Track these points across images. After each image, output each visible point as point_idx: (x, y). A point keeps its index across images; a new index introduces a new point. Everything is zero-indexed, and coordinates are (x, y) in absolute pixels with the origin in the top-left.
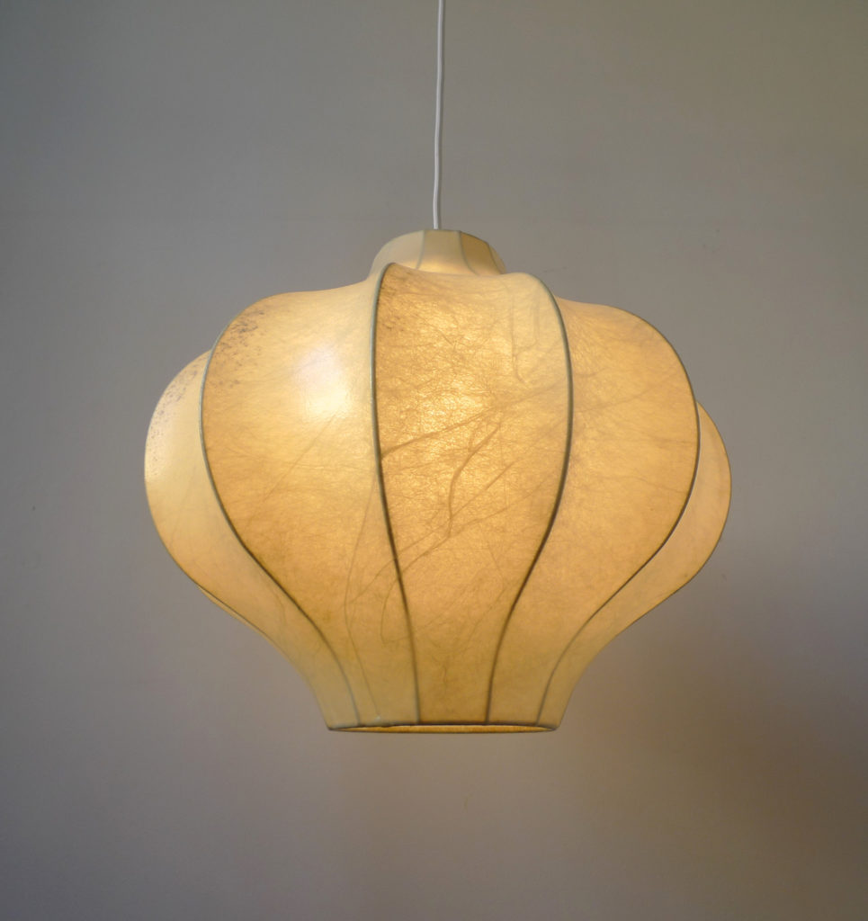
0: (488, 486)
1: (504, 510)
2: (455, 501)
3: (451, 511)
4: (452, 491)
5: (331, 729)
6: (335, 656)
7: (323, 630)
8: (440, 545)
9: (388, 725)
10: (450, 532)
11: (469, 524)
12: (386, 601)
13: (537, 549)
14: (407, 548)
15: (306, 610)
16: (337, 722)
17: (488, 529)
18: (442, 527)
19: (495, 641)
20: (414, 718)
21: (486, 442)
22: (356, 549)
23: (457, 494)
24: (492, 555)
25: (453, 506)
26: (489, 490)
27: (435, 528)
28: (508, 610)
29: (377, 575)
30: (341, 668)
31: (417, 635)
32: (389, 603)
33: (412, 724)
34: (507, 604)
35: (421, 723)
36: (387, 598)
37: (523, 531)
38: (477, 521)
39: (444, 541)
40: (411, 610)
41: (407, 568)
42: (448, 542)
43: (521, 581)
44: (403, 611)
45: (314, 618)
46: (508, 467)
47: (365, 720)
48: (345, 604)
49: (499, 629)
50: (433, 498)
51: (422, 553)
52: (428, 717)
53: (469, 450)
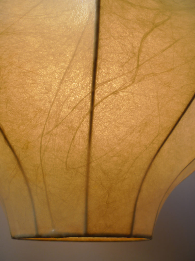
0: (163, 51)
1: (172, 69)
2: (142, 55)
3: (138, 61)
4: (141, 46)
5: (14, 238)
6: (26, 180)
7: (21, 159)
8: (126, 87)
9: (61, 237)
10: (134, 79)
11: (148, 75)
12: (76, 133)
13: (188, 103)
14: (103, 83)
15: (10, 140)
16: (19, 233)
17: (159, 82)
18: (131, 72)
19: (142, 175)
20: (82, 231)
21: (163, 23)
22: (61, 83)
23: (144, 50)
24: (158, 104)
25: (141, 58)
26: (164, 53)
27: (126, 72)
28: (155, 152)
29: (75, 108)
30: (30, 190)
31: (93, 164)
32: (78, 134)
33: (80, 236)
34: (156, 146)
35: (87, 235)
36: (77, 130)
37: (181, 87)
38: (154, 74)
39: (130, 85)
40: (93, 143)
41: (99, 103)
42: (132, 87)
43: (170, 129)
44: (87, 143)
45: (15, 148)
46: (176, 41)
47: (42, 231)
48: (42, 135)
49: (146, 166)
50: (129, 46)
51: (112, 91)
52: (93, 230)
53: (153, 24)
